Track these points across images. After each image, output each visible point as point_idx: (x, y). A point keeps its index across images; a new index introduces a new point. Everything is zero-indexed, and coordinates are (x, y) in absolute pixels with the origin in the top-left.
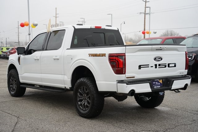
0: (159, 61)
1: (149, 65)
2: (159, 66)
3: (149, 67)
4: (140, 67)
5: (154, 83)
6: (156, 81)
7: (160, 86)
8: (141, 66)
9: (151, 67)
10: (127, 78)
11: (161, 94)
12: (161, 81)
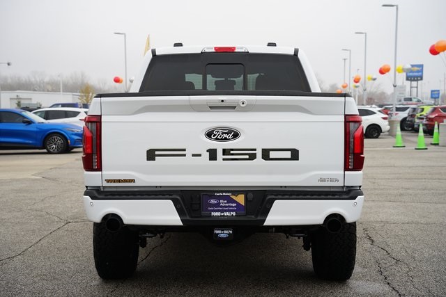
0: (226, 139)
1: (184, 150)
2: (224, 154)
3: (185, 155)
4: (151, 155)
5: (213, 201)
6: (219, 198)
7: (234, 214)
8: (157, 153)
9: (193, 155)
10: (108, 181)
11: (222, 235)
12: (241, 199)
